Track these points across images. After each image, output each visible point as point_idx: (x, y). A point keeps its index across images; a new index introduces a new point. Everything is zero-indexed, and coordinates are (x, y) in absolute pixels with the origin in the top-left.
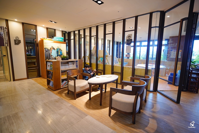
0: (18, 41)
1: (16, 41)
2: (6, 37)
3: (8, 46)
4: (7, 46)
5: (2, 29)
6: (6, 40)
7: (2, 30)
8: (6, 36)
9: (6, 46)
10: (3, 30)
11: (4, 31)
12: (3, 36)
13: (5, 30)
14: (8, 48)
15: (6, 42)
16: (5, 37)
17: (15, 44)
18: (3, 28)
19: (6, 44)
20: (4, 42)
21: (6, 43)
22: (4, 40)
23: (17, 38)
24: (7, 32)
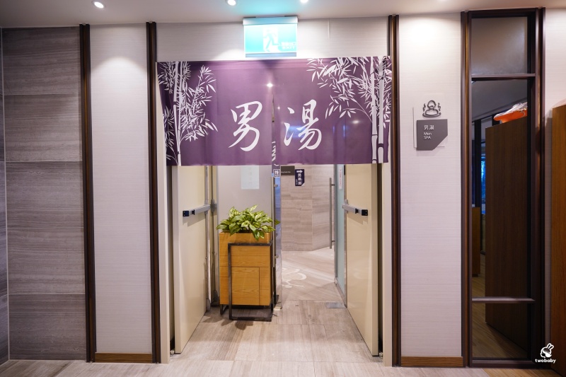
0: (432, 128)
1: (426, 127)
2: (382, 109)
3: (386, 160)
4: (381, 161)
5: (372, 70)
6: (382, 125)
7: (369, 76)
8: (385, 104)
9: (377, 160)
10: (373, 76)
11: (376, 82)
12: (370, 109)
13: (381, 74)
14: (387, 169)
15: (381, 141)
16: (378, 111)
17: (418, 149)
18: (375, 66)
19: (381, 150)
20: (374, 139)
21: (378, 146)
22: (374, 132)
23: (432, 113)
24: (390, 84)
